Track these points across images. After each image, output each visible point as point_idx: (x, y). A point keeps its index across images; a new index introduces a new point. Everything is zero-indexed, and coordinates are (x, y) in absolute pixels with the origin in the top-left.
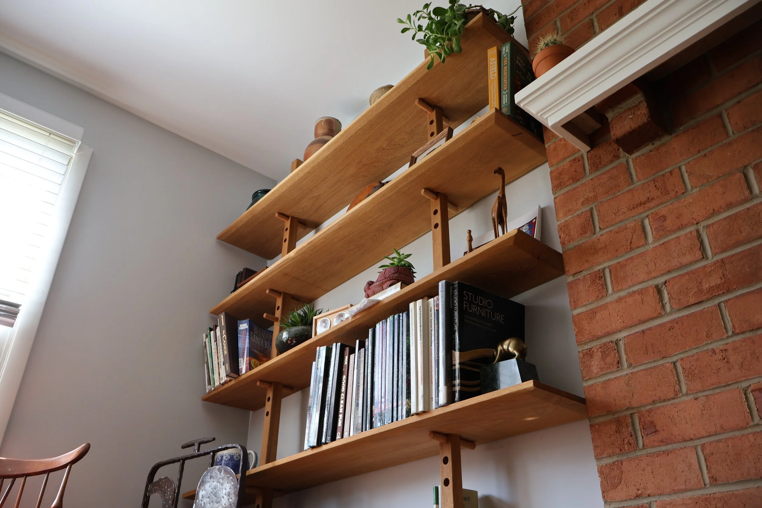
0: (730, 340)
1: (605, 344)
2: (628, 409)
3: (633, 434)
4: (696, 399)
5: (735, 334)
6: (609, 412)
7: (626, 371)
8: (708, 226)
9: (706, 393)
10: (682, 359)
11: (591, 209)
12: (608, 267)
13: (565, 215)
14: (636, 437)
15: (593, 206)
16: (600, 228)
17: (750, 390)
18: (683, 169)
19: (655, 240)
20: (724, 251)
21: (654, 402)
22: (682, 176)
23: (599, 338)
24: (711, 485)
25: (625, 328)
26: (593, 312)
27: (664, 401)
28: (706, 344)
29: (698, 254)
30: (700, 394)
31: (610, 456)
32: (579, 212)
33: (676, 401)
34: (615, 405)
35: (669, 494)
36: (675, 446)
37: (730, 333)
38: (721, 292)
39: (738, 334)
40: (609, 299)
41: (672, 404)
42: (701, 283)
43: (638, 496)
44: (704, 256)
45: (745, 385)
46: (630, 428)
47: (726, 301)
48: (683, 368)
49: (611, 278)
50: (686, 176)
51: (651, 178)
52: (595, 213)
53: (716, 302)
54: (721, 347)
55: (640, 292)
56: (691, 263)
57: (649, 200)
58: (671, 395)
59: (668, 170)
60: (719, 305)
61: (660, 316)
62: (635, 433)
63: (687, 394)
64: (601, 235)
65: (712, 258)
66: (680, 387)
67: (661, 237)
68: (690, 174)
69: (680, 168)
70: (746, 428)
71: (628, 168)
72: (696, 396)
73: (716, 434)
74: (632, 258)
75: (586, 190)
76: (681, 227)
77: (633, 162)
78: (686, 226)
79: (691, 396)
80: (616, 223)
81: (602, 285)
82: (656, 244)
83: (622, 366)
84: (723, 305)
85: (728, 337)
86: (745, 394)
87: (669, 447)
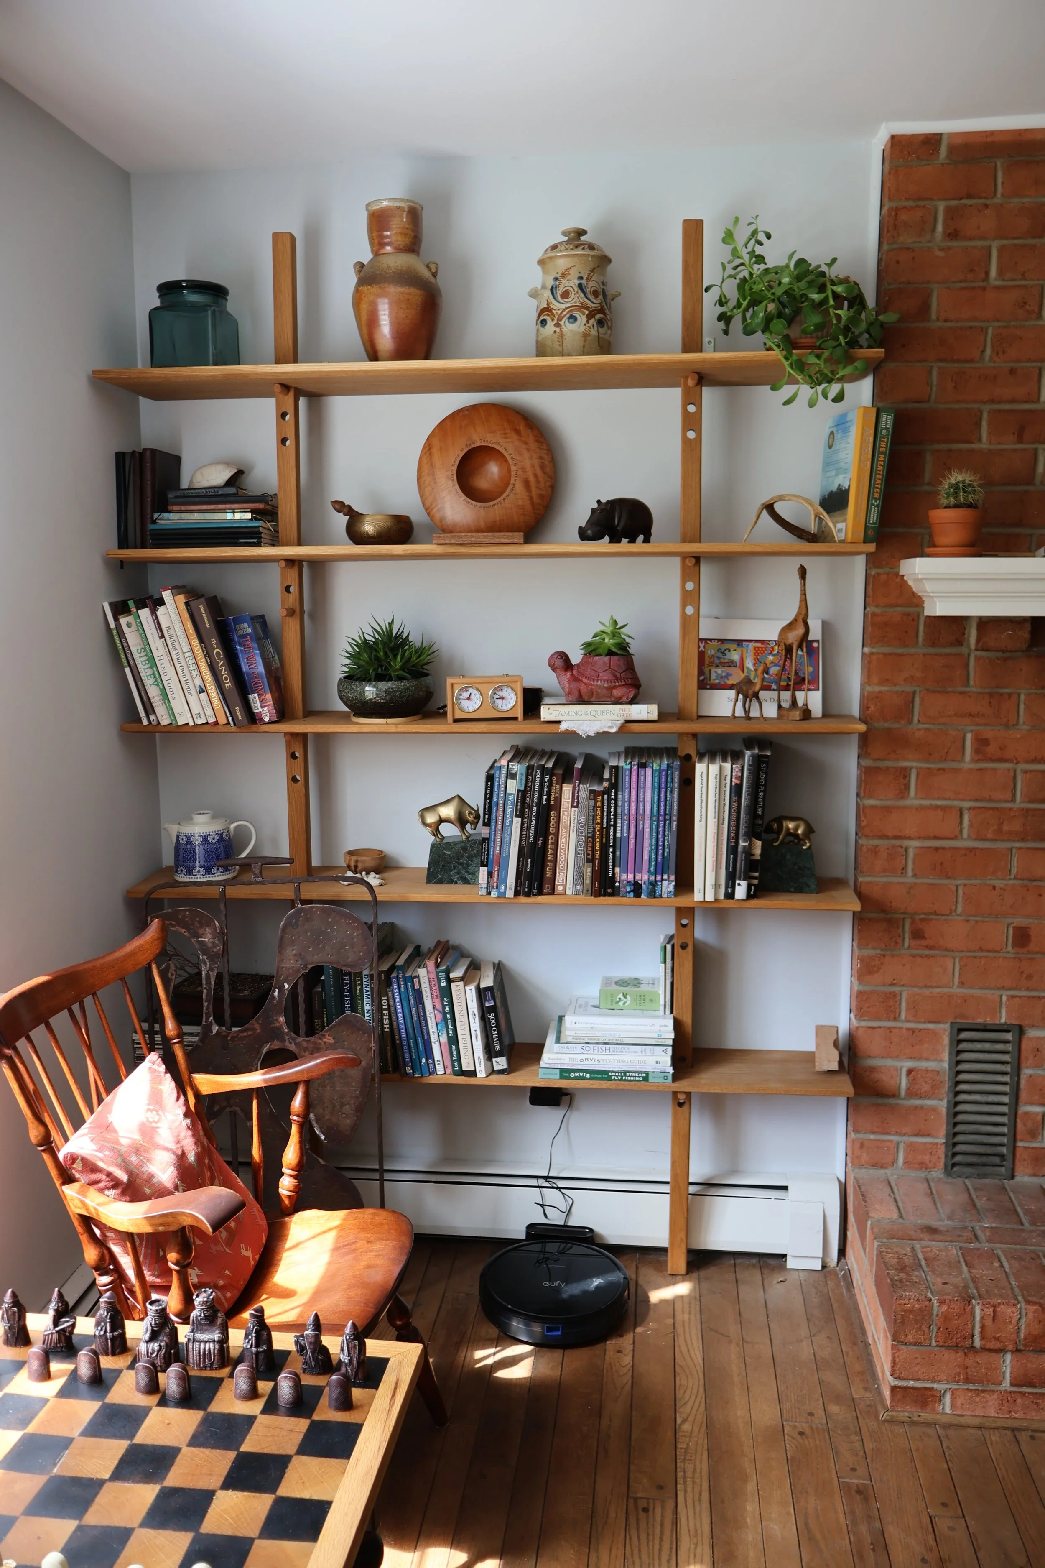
0: (1011, 882)
1: (894, 846)
2: (902, 913)
3: (901, 935)
4: (967, 921)
5: (1015, 878)
6: (883, 911)
7: (909, 878)
8: (1026, 772)
9: (976, 919)
10: (965, 885)
11: (914, 693)
12: (916, 768)
13: (881, 683)
14: (904, 939)
15: (918, 689)
16: (919, 721)
17: (1012, 925)
18: (1022, 697)
19: (973, 761)
20: (1031, 801)
21: (930, 913)
22: (1018, 705)
23: (887, 837)
24: (958, 987)
25: (919, 838)
26: (888, 810)
27: (938, 915)
28: (990, 879)
29: (1008, 796)
30: (971, 918)
31: (874, 948)
32: (898, 688)
33: (950, 917)
34: (891, 907)
35: (921, 988)
36: (936, 952)
37: (1012, 877)
38: (1016, 839)
39: (1018, 879)
40: (907, 802)
41: (945, 920)
42: (1002, 823)
43: (892, 984)
44: (1013, 799)
45: (1009, 920)
46: (900, 930)
47: (1020, 848)
48: (964, 893)
49: (917, 781)
50: (1022, 706)
51: (987, 690)
52: (917, 700)
53: (1009, 845)
54: (1002, 886)
55: (944, 808)
56: (1000, 801)
57: (978, 715)
58: (948, 912)
59: (1007, 690)
60: (1011, 849)
61: (955, 838)
62: (904, 935)
63: (959, 915)
64: (918, 729)
65: (1019, 803)
66: (956, 908)
67: (978, 761)
68: (1027, 707)
69: (1019, 695)
70: (999, 952)
71: (967, 665)
72: (968, 919)
73: (974, 951)
74: (943, 769)
75: (913, 665)
76: (1001, 760)
77: (975, 660)
78: (1006, 761)
79: (964, 918)
80: (938, 724)
81: (905, 784)
82: (972, 766)
83: (906, 872)
84: (1014, 851)
85: (1010, 879)
86: (1007, 928)
87: (932, 952)
